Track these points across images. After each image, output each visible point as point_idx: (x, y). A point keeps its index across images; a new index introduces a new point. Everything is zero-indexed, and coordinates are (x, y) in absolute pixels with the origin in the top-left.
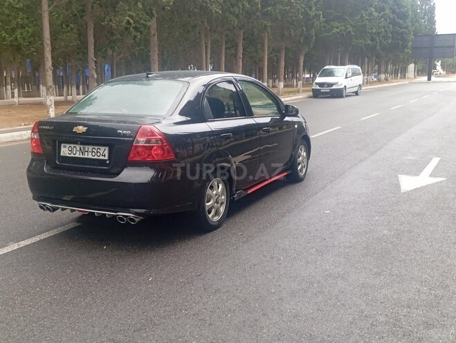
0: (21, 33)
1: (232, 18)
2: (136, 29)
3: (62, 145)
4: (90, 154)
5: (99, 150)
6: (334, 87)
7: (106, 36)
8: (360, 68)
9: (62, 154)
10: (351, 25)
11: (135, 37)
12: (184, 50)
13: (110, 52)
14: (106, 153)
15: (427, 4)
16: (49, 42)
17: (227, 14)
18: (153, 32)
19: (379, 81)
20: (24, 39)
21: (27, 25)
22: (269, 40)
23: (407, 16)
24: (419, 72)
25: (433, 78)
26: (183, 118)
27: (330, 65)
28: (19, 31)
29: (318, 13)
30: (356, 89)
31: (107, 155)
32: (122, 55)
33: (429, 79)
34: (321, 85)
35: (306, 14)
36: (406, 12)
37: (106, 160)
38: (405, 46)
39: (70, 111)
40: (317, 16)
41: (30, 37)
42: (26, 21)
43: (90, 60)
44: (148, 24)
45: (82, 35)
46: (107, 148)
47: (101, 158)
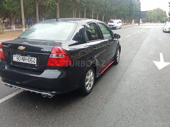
0: (15, 8)
1: (83, 3)
2: (52, 6)
3: (14, 55)
4: (27, 61)
5: (31, 59)
6: (114, 26)
7: (43, 9)
8: (121, 21)
9: (13, 60)
10: (118, 7)
11: (52, 8)
12: (67, 14)
13: (44, 14)
14: (35, 61)
15: (138, 2)
16: (23, 10)
17: (81, 2)
18: (58, 7)
19: (125, 25)
20: (16, 10)
21: (17, 5)
22: (94, 11)
23: (133, 6)
24: (136, 22)
25: (140, 24)
26: (75, 42)
27: (112, 19)
28: (15, 7)
29: (109, 3)
30: (120, 27)
32: (48, 15)
33: (139, 24)
34: (110, 25)
35: (105, 3)
36: (133, 4)
37: (35, 65)
38: (132, 15)
39: (19, 37)
40: (108, 4)
41: (18, 9)
42: (17, 4)
43: (37, 17)
44: (56, 4)
45: (35, 9)
46: (36, 58)
47: (33, 63)
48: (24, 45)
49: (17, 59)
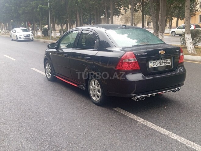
5: (167, 61)
31: (170, 63)
37: (170, 65)
46: (170, 59)
47: (169, 64)
48: (164, 50)
49: (154, 65)
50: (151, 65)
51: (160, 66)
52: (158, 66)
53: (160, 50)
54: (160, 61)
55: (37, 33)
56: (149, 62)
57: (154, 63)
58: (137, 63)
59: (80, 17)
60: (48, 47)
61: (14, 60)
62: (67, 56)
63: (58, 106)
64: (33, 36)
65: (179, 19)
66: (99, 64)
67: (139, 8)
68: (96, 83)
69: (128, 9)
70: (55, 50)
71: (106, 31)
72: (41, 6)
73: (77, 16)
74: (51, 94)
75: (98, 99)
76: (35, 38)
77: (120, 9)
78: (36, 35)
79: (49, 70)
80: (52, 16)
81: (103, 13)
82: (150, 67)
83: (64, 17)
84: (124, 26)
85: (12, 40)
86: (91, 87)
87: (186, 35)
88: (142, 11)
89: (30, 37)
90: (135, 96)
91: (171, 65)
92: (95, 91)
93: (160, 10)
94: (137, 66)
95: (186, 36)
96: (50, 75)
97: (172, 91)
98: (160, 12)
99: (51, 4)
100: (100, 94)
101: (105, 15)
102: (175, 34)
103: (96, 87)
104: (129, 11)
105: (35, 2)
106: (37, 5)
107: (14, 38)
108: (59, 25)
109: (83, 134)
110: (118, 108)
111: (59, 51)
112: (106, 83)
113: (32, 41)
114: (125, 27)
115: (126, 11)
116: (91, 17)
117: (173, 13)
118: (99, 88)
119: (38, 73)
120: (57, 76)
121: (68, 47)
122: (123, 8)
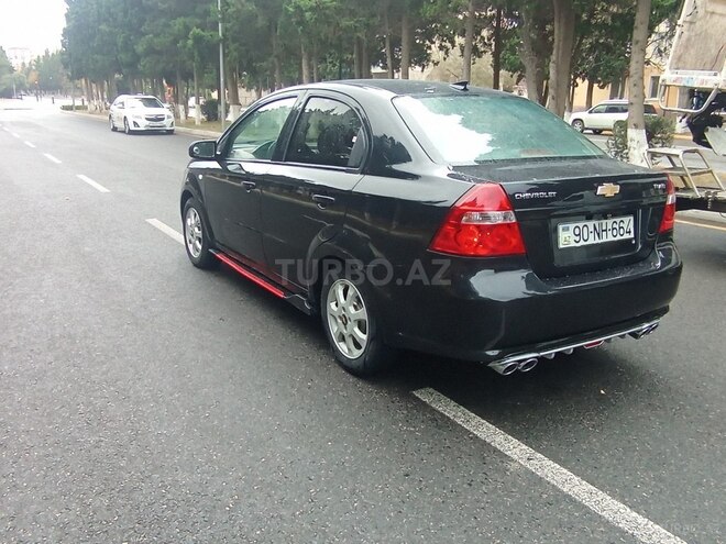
4: (610, 233)
5: (622, 225)
14: (632, 226)
31: (632, 229)
37: (630, 240)
46: (632, 218)
47: (626, 236)
48: (614, 180)
49: (578, 239)
50: (568, 236)
51: (598, 241)
52: (591, 241)
53: (601, 181)
54: (596, 223)
55: (186, 113)
56: (560, 227)
57: (577, 232)
58: (516, 227)
59: (310, 68)
60: (192, 153)
61: (102, 189)
62: (254, 187)
63: (209, 373)
64: (172, 119)
65: (596, 85)
66: (364, 218)
67: (485, 44)
68: (350, 293)
69: (453, 46)
70: (214, 165)
71: (396, 101)
72: (198, 31)
73: (301, 63)
74: (194, 320)
75: (357, 353)
76: (178, 124)
77: (430, 48)
78: (183, 117)
79: (196, 229)
80: (230, 62)
81: (376, 58)
82: (561, 246)
83: (264, 64)
84: (463, 87)
85: (115, 129)
86: (333, 305)
87: (629, 130)
88: (496, 55)
89: (164, 122)
90: (499, 358)
91: (635, 238)
92: (345, 325)
93: (554, 52)
94: (514, 241)
95: (631, 133)
96: (200, 247)
97: (630, 334)
98: (553, 58)
99: (228, 25)
100: (364, 337)
101: (384, 62)
102: (584, 129)
103: (352, 309)
104: (455, 52)
105: (180, 20)
106: (187, 29)
107: (120, 125)
108: (253, 91)
109: (294, 514)
110: (431, 390)
111: (230, 168)
112: (389, 296)
113: (170, 132)
114: (465, 89)
115: (447, 53)
116: (343, 70)
117: (580, 65)
118: (363, 314)
119: (166, 236)
120: (220, 251)
121: (261, 155)
122: (437, 44)
